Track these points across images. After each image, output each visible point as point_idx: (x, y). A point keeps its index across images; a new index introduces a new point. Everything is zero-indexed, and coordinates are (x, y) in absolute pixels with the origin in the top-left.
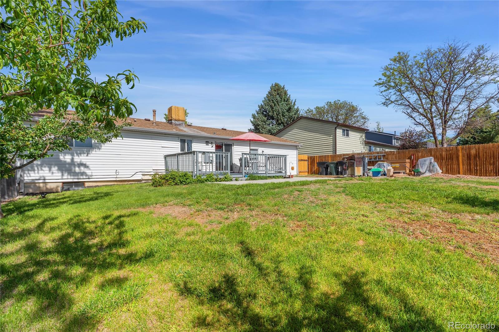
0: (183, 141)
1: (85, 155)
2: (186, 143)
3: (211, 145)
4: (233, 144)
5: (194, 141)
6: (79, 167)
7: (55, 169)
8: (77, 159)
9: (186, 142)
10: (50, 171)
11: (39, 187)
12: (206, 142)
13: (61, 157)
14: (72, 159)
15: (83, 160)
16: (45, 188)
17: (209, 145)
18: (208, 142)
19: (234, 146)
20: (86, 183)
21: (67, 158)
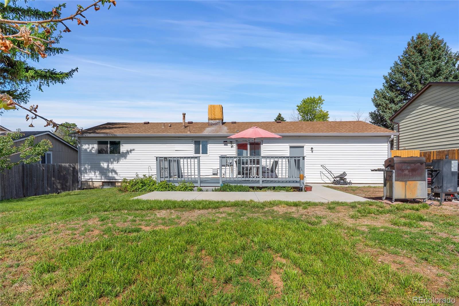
0: (197, 143)
1: (116, 162)
2: (201, 145)
3: (230, 145)
4: (262, 141)
5: (209, 142)
6: (112, 172)
7: (97, 173)
8: (111, 166)
9: (201, 143)
10: (95, 175)
11: (90, 185)
12: (224, 142)
13: (102, 165)
14: (108, 166)
15: (115, 167)
16: (92, 186)
17: (228, 145)
18: (227, 142)
19: (264, 145)
20: (117, 183)
21: (105, 165)
